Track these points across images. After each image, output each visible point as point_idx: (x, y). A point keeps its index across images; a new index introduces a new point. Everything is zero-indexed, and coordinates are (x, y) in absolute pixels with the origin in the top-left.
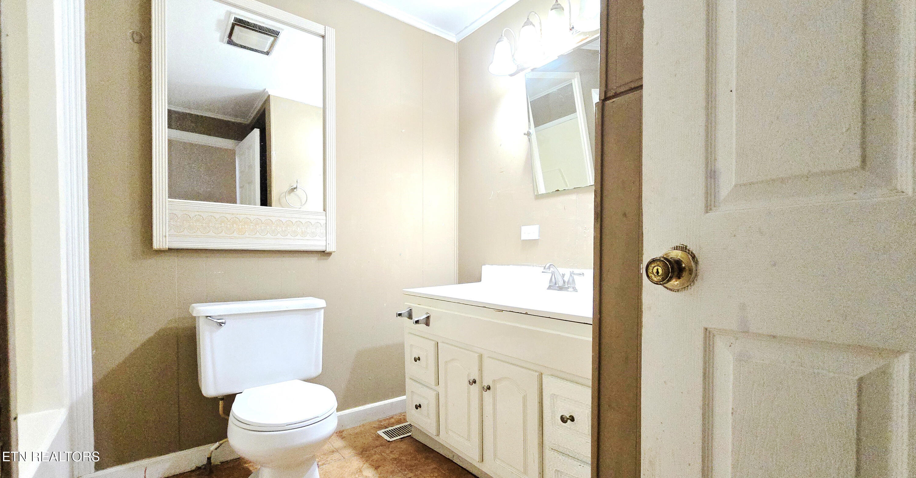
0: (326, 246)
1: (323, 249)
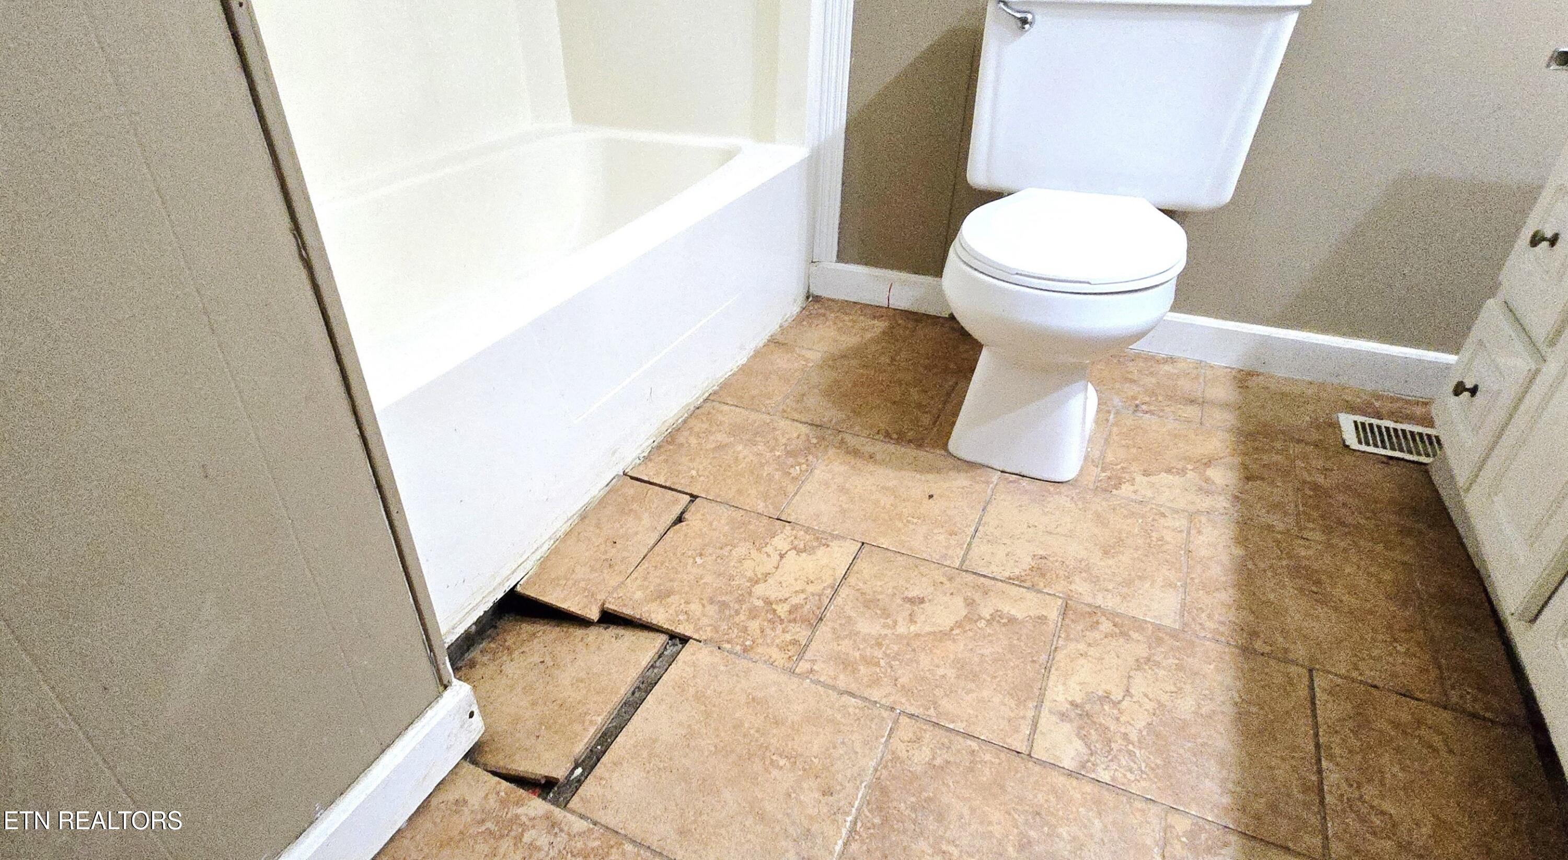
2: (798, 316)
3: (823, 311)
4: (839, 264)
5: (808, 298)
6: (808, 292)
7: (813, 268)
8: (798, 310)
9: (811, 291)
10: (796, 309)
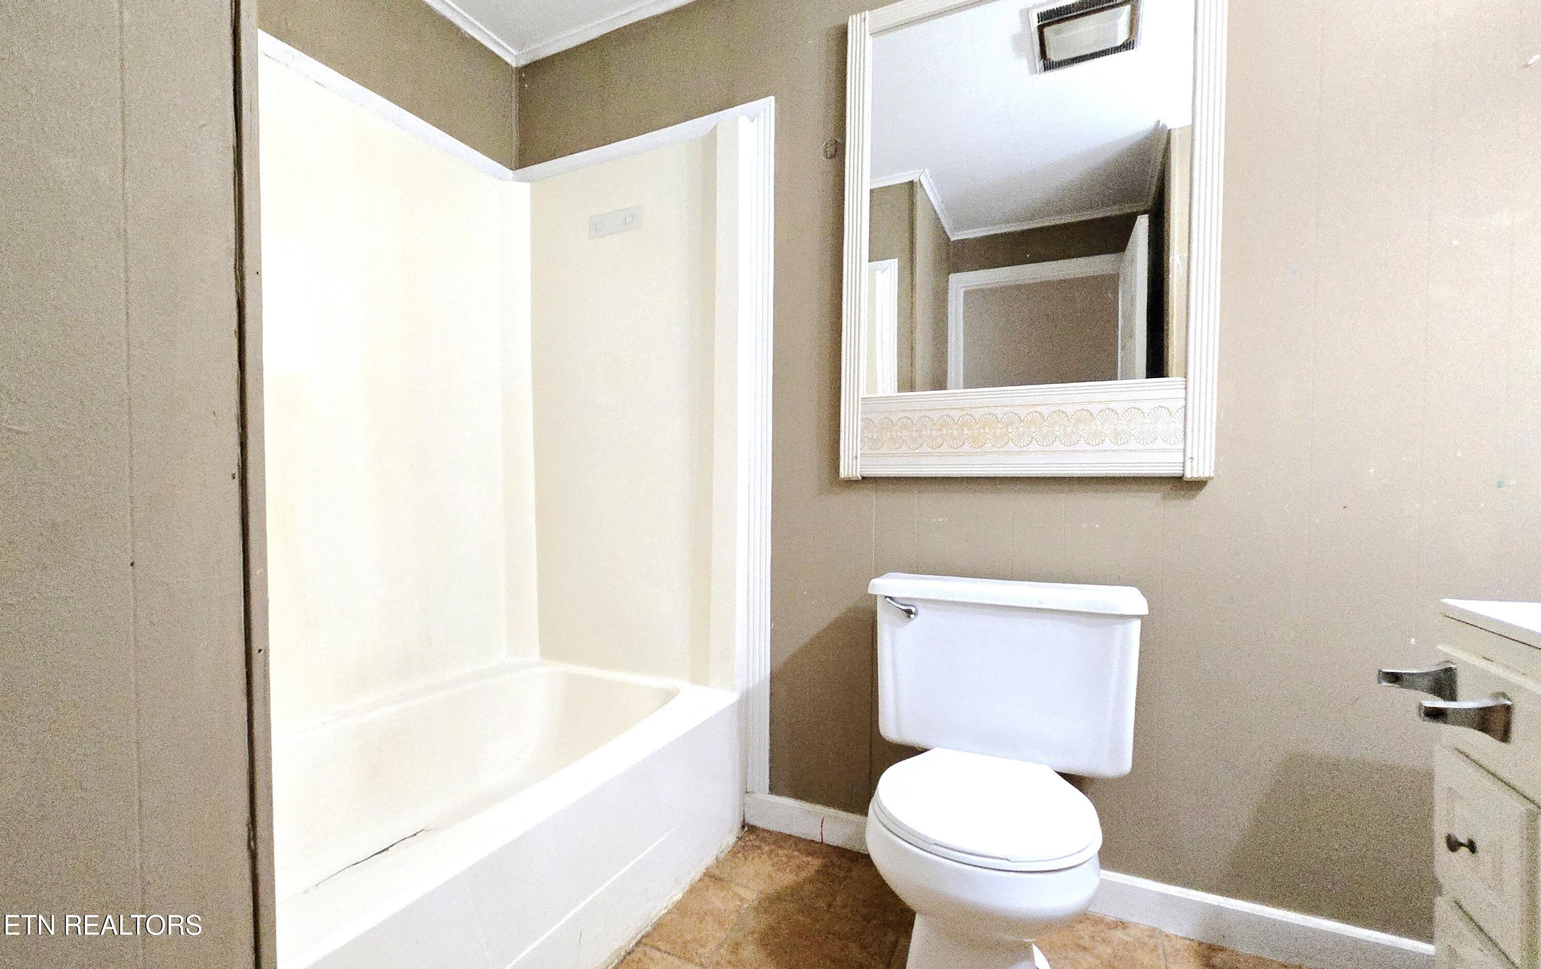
0: (1184, 463)
1: (1176, 471)
2: (734, 847)
3: (758, 843)
4: (772, 796)
5: (743, 827)
6: (744, 821)
7: (747, 798)
8: (735, 839)
9: (746, 821)
10: (731, 839)
